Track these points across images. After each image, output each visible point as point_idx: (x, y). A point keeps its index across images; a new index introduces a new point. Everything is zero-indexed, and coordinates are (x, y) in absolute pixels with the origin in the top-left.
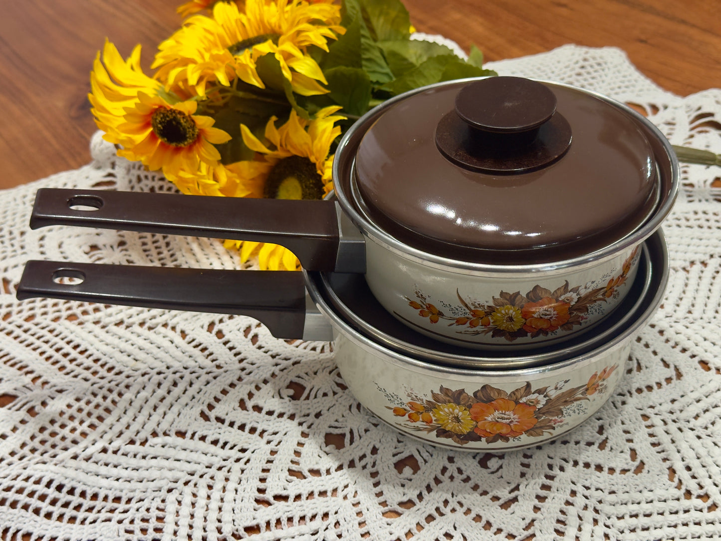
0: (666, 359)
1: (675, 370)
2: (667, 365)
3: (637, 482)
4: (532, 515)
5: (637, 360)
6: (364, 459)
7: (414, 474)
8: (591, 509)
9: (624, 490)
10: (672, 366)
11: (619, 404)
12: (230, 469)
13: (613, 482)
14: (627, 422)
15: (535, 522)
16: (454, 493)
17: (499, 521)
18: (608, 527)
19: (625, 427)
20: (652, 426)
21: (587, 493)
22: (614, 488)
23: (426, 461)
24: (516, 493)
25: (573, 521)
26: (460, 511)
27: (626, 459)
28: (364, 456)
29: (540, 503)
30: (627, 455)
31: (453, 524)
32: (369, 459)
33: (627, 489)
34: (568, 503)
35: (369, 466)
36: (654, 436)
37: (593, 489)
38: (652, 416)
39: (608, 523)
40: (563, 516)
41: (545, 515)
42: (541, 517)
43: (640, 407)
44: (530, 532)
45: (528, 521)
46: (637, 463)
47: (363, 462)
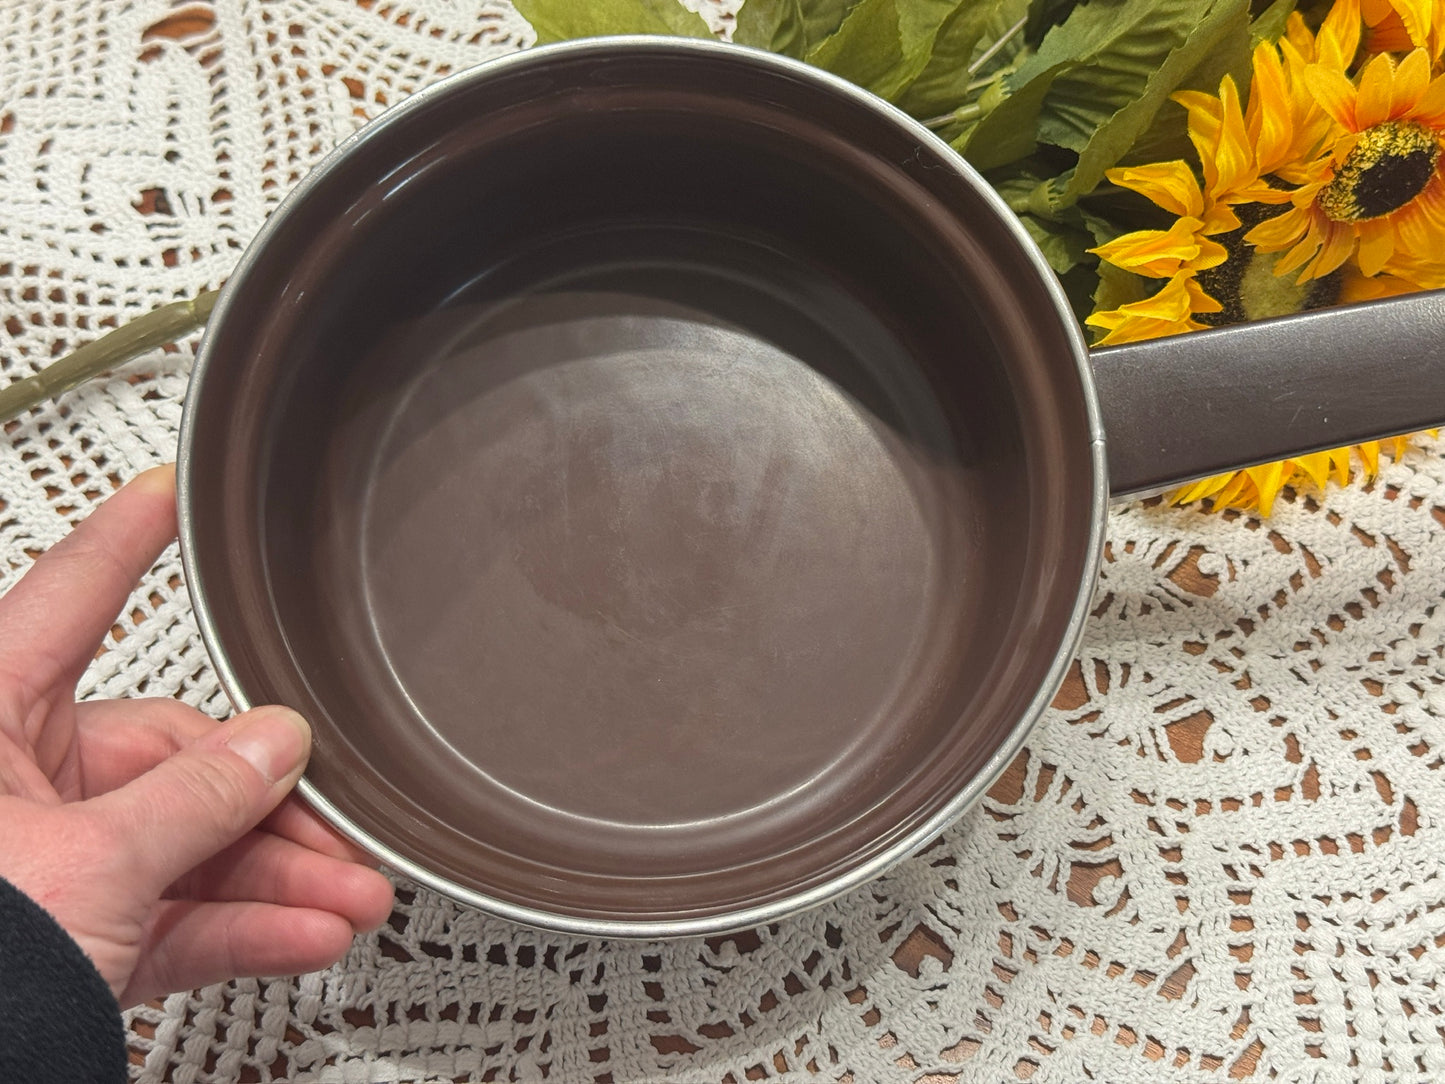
0: (1362, 524)
1: (1389, 547)
2: (1369, 540)
3: (1420, 855)
4: (1237, 998)
5: (1303, 547)
6: (820, 964)
7: (945, 970)
8: (1351, 950)
9: (1401, 883)
10: (1381, 539)
11: (1307, 672)
12: (513, 1069)
13: (1370, 869)
14: (1340, 710)
15: (1251, 1013)
16: (1052, 989)
17: (1173, 1033)
18: (1400, 980)
19: (1341, 724)
20: (1396, 704)
21: (1329, 912)
22: (1378, 884)
23: (958, 931)
24: (1186, 954)
25: (1328, 989)
26: (1082, 1026)
27: (1373, 804)
28: (816, 957)
29: (1245, 964)
30: (1372, 793)
31: (1081, 1068)
32: (831, 961)
33: (1405, 878)
34: (1302, 947)
35: (837, 977)
36: (1410, 730)
37: (1338, 898)
38: (1387, 679)
39: (1400, 972)
40: (1303, 982)
41: (1265, 989)
42: (1259, 997)
43: (1353, 664)
44: (1249, 1038)
45: (1235, 1015)
46: (1399, 806)
47: (820, 973)
